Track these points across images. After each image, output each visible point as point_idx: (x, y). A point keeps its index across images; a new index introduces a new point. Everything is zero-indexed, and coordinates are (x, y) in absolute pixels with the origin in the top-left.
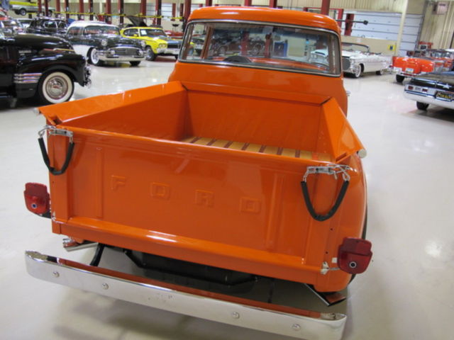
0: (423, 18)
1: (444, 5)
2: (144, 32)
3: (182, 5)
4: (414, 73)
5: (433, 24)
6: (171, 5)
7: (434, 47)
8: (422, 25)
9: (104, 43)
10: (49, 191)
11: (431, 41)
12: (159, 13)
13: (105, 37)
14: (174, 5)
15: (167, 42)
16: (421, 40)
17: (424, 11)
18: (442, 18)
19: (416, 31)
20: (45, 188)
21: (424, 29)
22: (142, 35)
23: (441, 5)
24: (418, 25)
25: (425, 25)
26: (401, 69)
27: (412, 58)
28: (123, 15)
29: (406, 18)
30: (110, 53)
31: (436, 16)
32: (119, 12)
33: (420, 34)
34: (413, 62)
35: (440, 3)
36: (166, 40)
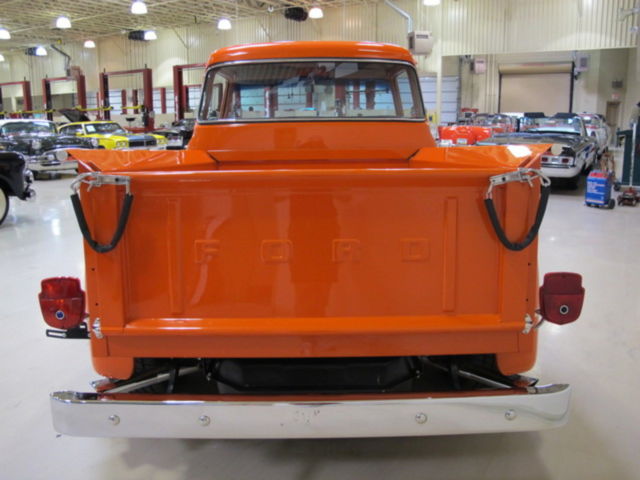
0: (460, 80)
1: (482, 62)
2: (91, 129)
3: (135, 92)
4: (468, 144)
5: (472, 86)
6: (120, 94)
7: (481, 112)
8: (460, 88)
9: (37, 145)
10: (83, 287)
11: (475, 107)
12: (107, 104)
13: (36, 137)
14: (124, 93)
15: (127, 139)
16: (463, 107)
17: (460, 71)
18: (482, 78)
19: (454, 96)
20: (76, 282)
21: (464, 92)
22: (88, 133)
23: (479, 62)
24: (456, 90)
25: (463, 88)
26: (451, 141)
27: (461, 126)
28: (51, 111)
29: (443, 81)
30: (46, 159)
31: (475, 76)
32: (45, 106)
33: (459, 99)
34: (464, 130)
35: (477, 59)
36: (125, 135)
